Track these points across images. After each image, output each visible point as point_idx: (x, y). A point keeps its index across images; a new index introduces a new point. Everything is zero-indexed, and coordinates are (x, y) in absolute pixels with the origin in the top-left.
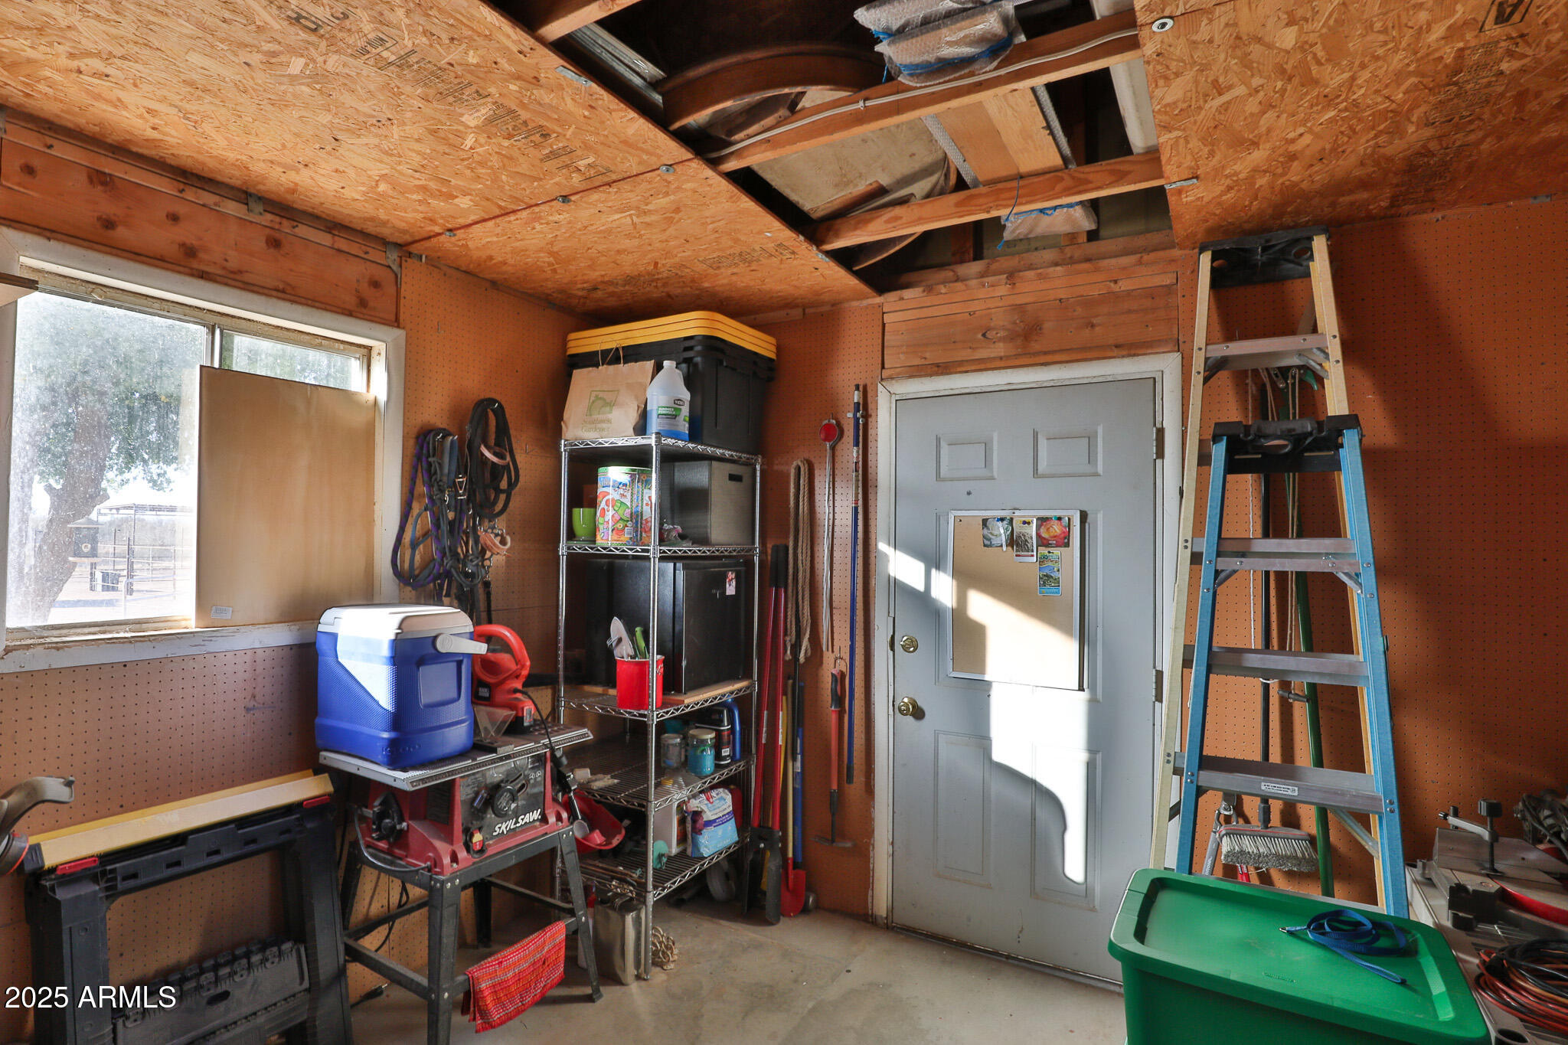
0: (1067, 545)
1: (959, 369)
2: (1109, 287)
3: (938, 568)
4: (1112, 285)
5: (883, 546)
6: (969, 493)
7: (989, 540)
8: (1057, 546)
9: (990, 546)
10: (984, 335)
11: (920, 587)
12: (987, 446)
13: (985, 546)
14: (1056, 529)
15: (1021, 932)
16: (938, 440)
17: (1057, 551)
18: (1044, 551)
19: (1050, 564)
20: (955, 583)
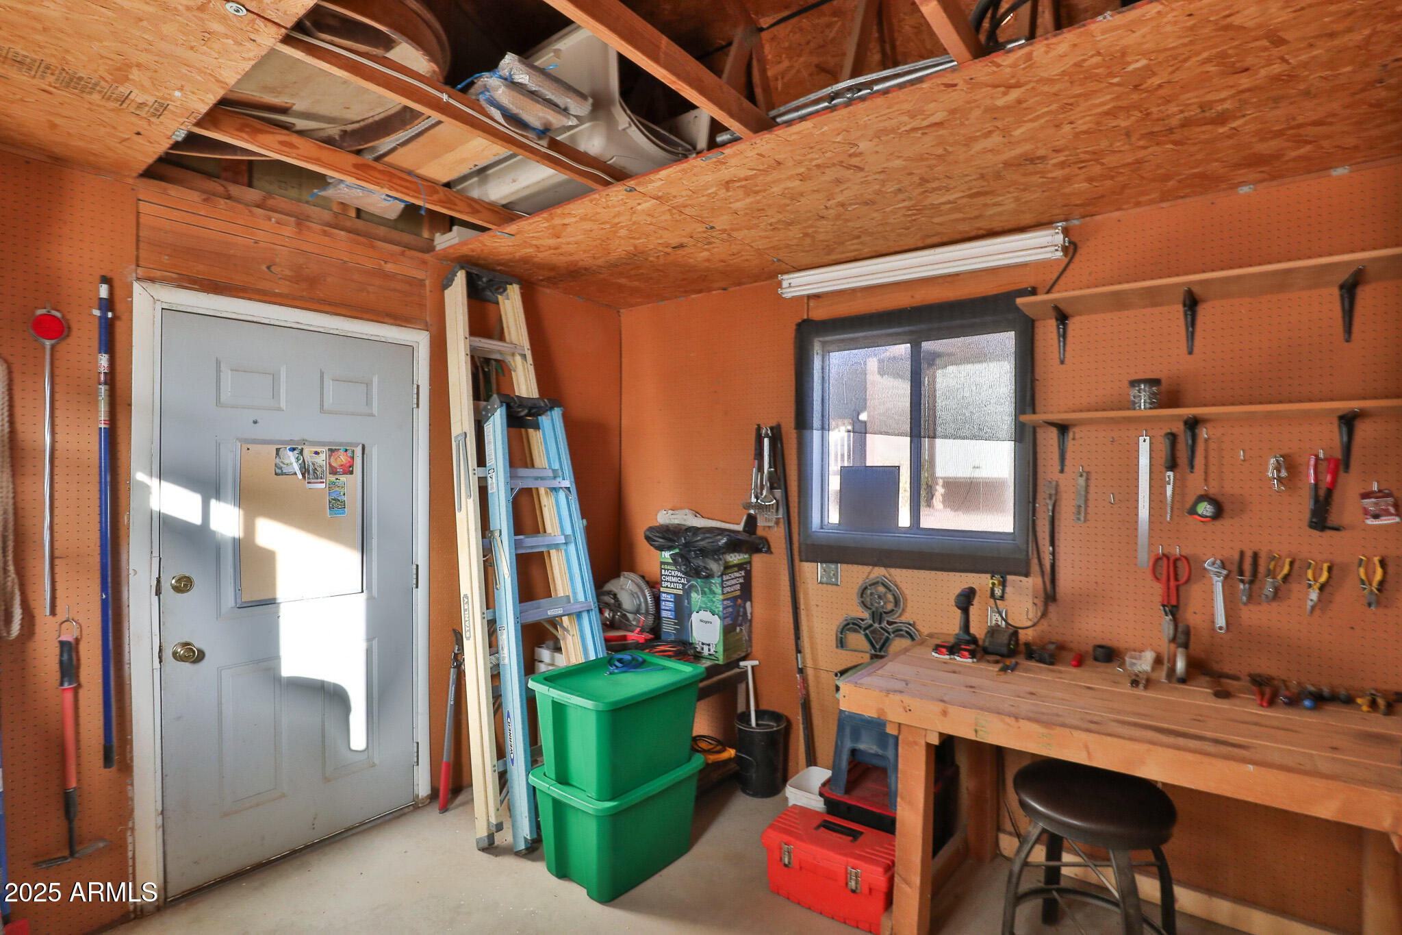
0: (351, 473)
1: (241, 295)
2: (380, 265)
3: (218, 498)
4: (383, 263)
5: (140, 476)
6: (255, 422)
7: (281, 468)
8: (344, 473)
9: (283, 474)
10: (269, 268)
11: (196, 519)
12: (275, 378)
13: (276, 474)
14: (343, 458)
15: (315, 819)
16: (218, 363)
17: (343, 478)
18: (333, 478)
19: (337, 489)
20: (241, 512)
